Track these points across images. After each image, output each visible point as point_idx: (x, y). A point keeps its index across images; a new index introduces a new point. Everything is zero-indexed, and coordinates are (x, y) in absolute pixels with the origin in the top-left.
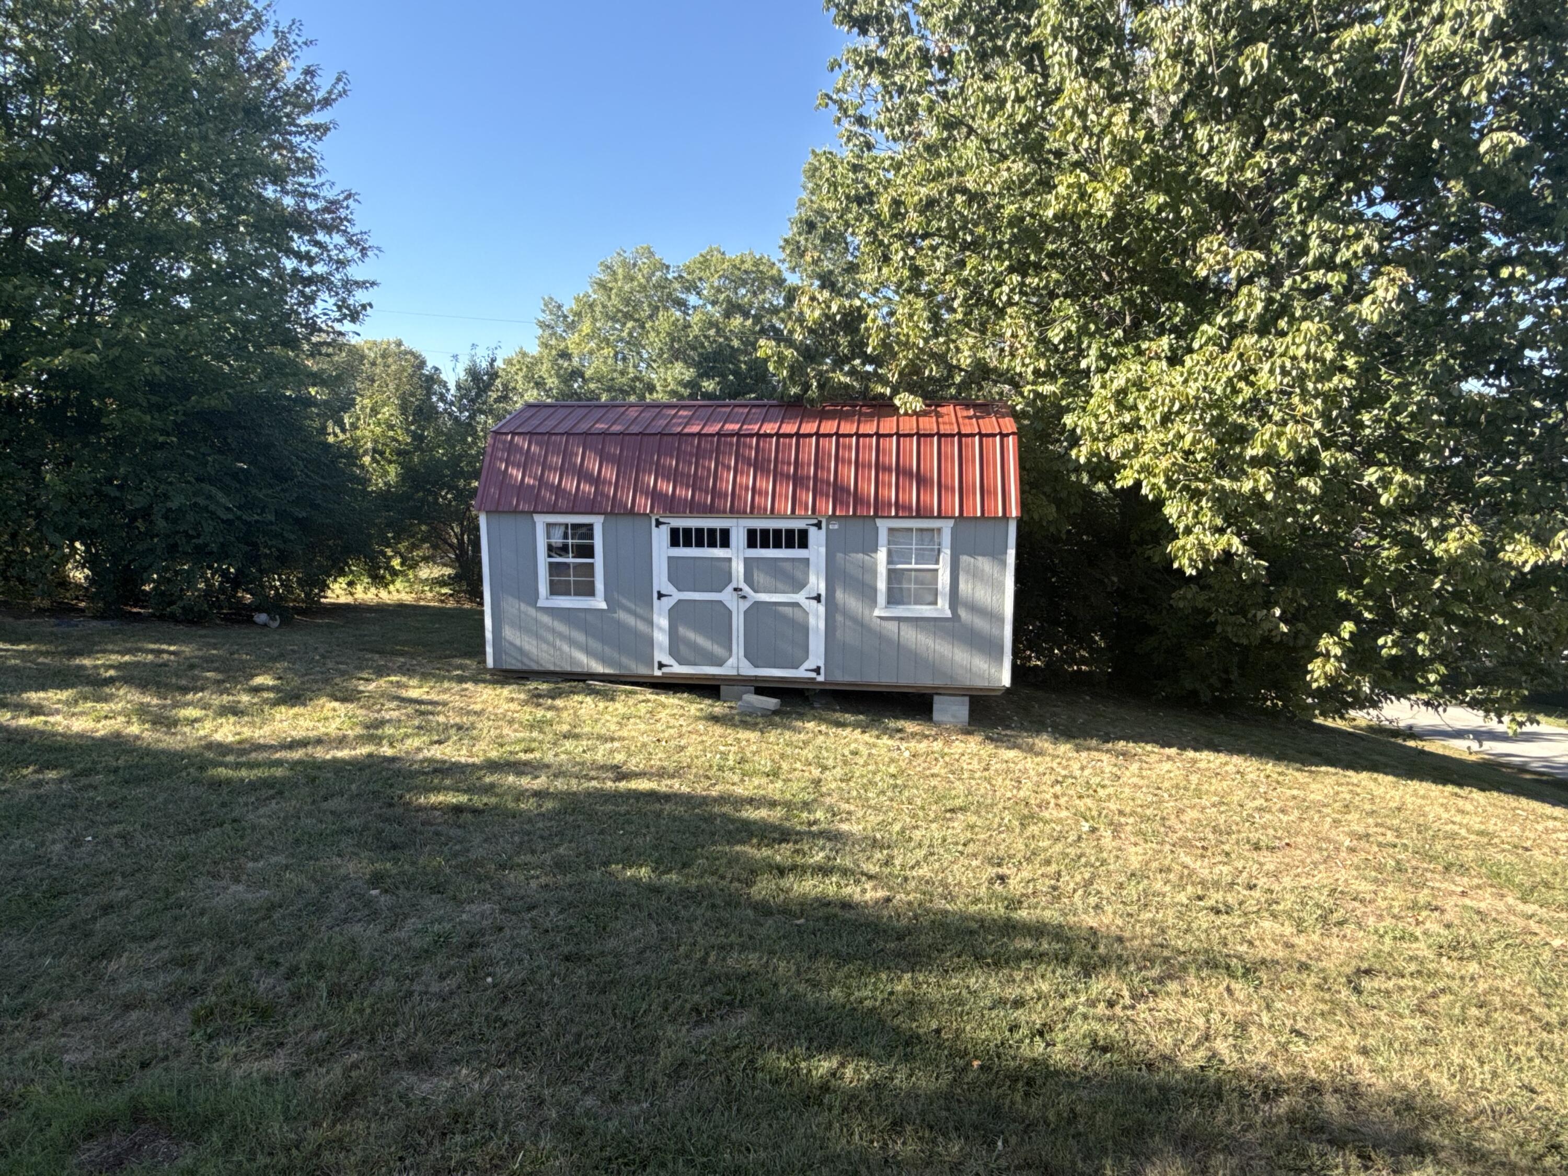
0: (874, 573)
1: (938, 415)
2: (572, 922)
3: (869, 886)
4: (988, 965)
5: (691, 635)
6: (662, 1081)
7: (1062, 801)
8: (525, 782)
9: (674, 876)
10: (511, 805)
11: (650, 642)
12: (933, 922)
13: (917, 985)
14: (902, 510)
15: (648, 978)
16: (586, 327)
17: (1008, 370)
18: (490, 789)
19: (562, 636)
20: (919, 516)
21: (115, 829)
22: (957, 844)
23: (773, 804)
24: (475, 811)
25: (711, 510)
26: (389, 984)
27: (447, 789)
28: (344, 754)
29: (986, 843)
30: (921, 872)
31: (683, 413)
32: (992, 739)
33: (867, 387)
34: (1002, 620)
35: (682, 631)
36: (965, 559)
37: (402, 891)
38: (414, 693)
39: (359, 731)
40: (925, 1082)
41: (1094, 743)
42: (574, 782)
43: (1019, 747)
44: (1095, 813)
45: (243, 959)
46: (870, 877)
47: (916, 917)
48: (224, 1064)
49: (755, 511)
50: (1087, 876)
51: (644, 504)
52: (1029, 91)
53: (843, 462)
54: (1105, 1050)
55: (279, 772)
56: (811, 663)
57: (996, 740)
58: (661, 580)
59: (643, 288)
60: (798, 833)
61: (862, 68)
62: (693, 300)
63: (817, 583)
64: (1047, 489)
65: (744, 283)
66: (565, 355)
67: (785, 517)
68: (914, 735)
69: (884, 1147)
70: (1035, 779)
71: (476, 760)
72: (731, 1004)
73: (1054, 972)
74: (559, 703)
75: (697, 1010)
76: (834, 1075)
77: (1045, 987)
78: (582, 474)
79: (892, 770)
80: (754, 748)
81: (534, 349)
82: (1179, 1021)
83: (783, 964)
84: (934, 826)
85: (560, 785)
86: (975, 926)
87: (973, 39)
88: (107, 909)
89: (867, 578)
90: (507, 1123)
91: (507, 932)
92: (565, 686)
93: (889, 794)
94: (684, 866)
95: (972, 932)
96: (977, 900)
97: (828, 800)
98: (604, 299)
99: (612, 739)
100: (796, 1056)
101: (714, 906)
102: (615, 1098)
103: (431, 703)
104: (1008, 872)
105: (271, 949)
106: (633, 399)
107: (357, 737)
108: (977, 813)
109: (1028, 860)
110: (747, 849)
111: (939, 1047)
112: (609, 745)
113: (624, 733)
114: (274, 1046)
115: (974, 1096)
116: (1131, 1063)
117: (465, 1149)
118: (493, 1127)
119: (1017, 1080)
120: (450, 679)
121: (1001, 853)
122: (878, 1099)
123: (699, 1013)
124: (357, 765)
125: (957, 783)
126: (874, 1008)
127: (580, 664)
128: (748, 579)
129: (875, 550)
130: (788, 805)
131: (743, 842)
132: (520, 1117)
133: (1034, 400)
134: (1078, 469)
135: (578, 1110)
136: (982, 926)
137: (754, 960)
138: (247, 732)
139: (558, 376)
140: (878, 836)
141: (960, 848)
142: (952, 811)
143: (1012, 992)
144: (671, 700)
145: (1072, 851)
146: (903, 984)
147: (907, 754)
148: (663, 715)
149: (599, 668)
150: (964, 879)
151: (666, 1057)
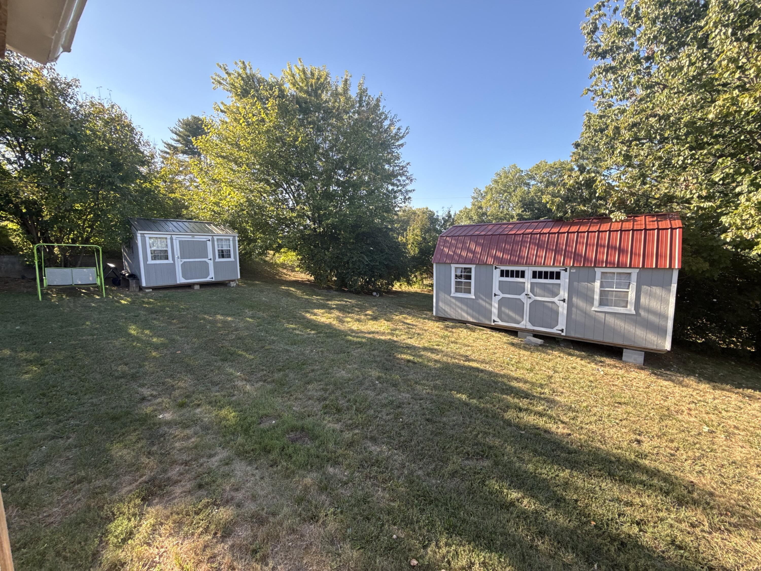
0: (593, 291)
1: (634, 221)
2: (433, 408)
3: (561, 426)
4: (616, 480)
5: (507, 311)
6: (447, 476)
7: (693, 413)
8: (434, 356)
9: (475, 401)
10: (426, 363)
11: (491, 312)
12: (591, 451)
13: (572, 476)
14: (609, 264)
15: (453, 435)
16: (489, 197)
17: (683, 197)
18: (421, 356)
19: (459, 307)
20: (618, 267)
21: (321, 349)
22: (616, 419)
23: (526, 382)
24: (414, 363)
25: (517, 263)
26: (372, 412)
27: (408, 354)
28: (383, 338)
29: (634, 422)
30: (591, 427)
31: (510, 226)
32: (655, 374)
33: (596, 211)
34: (666, 318)
35: (503, 309)
36: (644, 288)
37: (385, 384)
38: (408, 321)
39: (389, 331)
40: (562, 520)
41: (728, 387)
42: (449, 359)
43: (673, 381)
44: (715, 424)
45: (338, 393)
46: (563, 422)
47: (581, 446)
48: (325, 422)
49: (536, 264)
50: (697, 454)
51: (490, 261)
52: (698, 59)
53: (580, 243)
54: (680, 548)
55: (364, 340)
56: (559, 327)
57: (658, 375)
58: (496, 288)
59: (512, 180)
60: (534, 396)
61: (602, 73)
62: (533, 182)
63: (564, 294)
64: (705, 255)
65: (555, 173)
66: (481, 208)
67: (550, 266)
68: (609, 365)
69: (533, 540)
70: (678, 398)
71: (420, 346)
72: (482, 456)
73: (656, 496)
74: (454, 330)
75: (468, 453)
76: (518, 500)
77: (648, 502)
78: (469, 250)
79: (591, 378)
80: (526, 358)
81: (469, 207)
82: (745, 553)
83: (509, 447)
84: (606, 408)
85: (445, 359)
86: (613, 459)
87: (666, 43)
88: (313, 371)
89: (589, 293)
90: (392, 469)
91: (411, 405)
92: (458, 324)
93: (586, 389)
94: (481, 398)
95: (611, 462)
96: (620, 448)
97: (553, 386)
98: (496, 186)
99: (469, 346)
100: (503, 486)
101: (487, 416)
102: (428, 475)
103: (413, 325)
104: (644, 439)
105: (346, 392)
106: (505, 221)
107: (388, 333)
108: (635, 407)
109: (659, 437)
110: (509, 397)
111: (574, 508)
112: (466, 348)
113: (475, 345)
114: (338, 421)
115: (587, 538)
116: (697, 562)
117: (376, 472)
118: (387, 468)
119: (615, 540)
120: (421, 318)
121: (642, 430)
122: (536, 519)
123: (469, 455)
124: (385, 342)
125: (627, 391)
126: (546, 479)
127: (464, 317)
128: (532, 291)
129: (594, 281)
130: (533, 384)
131: (507, 394)
132: (396, 469)
133: (698, 210)
134: (726, 243)
135: (415, 474)
136: (618, 461)
137: (497, 442)
138: (360, 327)
139: (477, 215)
140: (573, 406)
141: (617, 421)
142: (620, 403)
143: (625, 497)
144: (496, 334)
145: (691, 440)
146: (565, 474)
147: (602, 373)
148: (492, 340)
149: (471, 320)
150: (615, 436)
151: (450, 467)
